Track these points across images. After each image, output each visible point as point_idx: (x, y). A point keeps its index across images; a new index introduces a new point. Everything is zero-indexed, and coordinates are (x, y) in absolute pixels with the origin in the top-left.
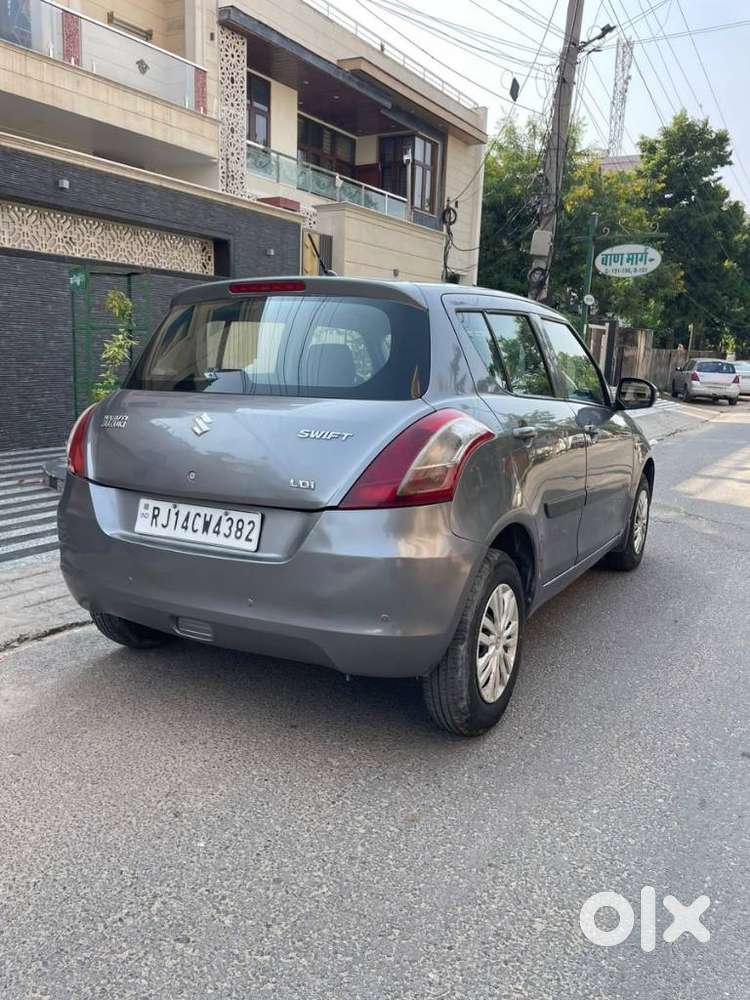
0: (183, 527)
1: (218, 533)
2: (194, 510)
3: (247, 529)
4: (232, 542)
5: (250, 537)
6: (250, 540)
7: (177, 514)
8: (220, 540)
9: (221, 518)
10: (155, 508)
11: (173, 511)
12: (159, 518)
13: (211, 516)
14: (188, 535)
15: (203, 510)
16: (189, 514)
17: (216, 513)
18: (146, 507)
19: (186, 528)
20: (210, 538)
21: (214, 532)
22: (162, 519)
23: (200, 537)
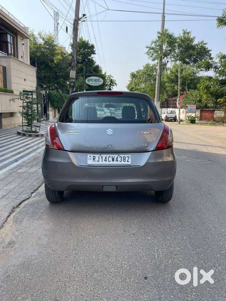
0: (105, 161)
1: (117, 161)
2: (108, 156)
3: (127, 159)
4: (123, 163)
5: (128, 161)
6: (129, 162)
7: (102, 157)
8: (119, 163)
9: (117, 157)
10: (93, 157)
11: (100, 157)
12: (95, 159)
13: (114, 157)
14: (107, 163)
15: (111, 155)
16: (106, 157)
17: (115, 156)
18: (90, 156)
19: (106, 161)
20: (115, 163)
21: (116, 161)
22: (97, 159)
23: (112, 163)
